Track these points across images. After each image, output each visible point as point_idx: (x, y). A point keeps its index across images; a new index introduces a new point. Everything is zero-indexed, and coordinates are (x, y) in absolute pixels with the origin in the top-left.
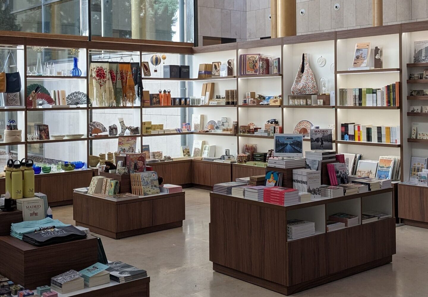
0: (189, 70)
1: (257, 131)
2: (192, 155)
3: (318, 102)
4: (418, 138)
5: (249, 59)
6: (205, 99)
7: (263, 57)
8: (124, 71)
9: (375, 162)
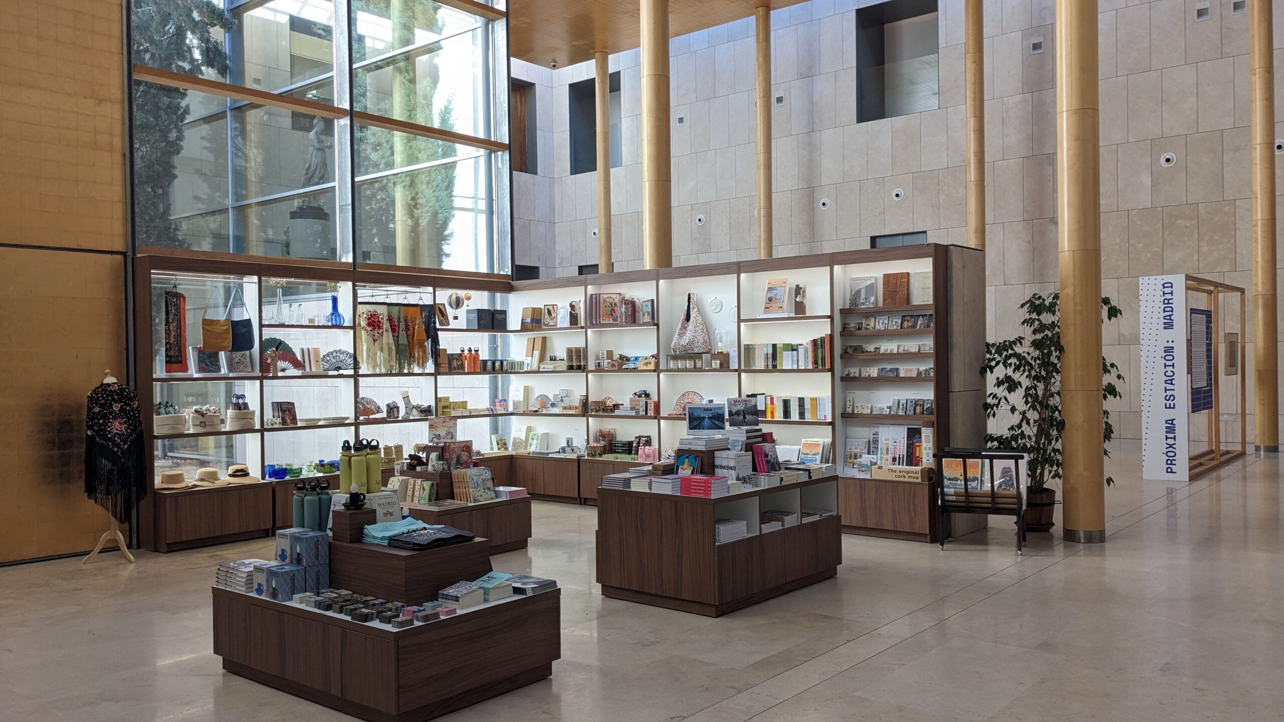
0: (506, 317)
1: (618, 408)
2: (510, 449)
3: (713, 365)
4: (855, 412)
5: (605, 301)
6: (532, 362)
7: (627, 297)
8: (409, 318)
9: (798, 447)
